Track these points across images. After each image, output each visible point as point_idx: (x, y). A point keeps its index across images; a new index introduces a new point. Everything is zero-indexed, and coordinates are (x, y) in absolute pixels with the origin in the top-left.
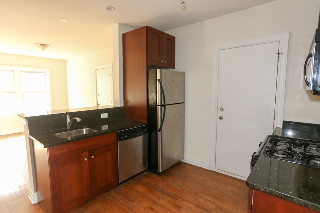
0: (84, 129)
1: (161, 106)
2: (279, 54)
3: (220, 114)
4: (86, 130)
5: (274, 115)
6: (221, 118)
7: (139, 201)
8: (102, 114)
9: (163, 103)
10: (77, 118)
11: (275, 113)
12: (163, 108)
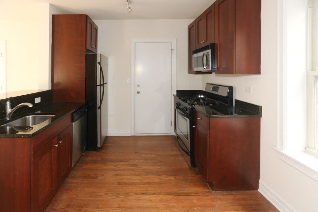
0: (31, 116)
1: (101, 85)
2: (172, 50)
3: (138, 89)
4: (32, 117)
5: (172, 87)
6: (138, 93)
7: (102, 175)
8: (36, 99)
9: (102, 83)
10: (28, 103)
11: (172, 86)
12: (102, 87)
